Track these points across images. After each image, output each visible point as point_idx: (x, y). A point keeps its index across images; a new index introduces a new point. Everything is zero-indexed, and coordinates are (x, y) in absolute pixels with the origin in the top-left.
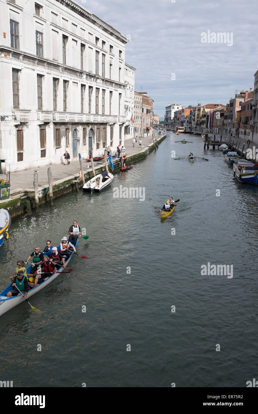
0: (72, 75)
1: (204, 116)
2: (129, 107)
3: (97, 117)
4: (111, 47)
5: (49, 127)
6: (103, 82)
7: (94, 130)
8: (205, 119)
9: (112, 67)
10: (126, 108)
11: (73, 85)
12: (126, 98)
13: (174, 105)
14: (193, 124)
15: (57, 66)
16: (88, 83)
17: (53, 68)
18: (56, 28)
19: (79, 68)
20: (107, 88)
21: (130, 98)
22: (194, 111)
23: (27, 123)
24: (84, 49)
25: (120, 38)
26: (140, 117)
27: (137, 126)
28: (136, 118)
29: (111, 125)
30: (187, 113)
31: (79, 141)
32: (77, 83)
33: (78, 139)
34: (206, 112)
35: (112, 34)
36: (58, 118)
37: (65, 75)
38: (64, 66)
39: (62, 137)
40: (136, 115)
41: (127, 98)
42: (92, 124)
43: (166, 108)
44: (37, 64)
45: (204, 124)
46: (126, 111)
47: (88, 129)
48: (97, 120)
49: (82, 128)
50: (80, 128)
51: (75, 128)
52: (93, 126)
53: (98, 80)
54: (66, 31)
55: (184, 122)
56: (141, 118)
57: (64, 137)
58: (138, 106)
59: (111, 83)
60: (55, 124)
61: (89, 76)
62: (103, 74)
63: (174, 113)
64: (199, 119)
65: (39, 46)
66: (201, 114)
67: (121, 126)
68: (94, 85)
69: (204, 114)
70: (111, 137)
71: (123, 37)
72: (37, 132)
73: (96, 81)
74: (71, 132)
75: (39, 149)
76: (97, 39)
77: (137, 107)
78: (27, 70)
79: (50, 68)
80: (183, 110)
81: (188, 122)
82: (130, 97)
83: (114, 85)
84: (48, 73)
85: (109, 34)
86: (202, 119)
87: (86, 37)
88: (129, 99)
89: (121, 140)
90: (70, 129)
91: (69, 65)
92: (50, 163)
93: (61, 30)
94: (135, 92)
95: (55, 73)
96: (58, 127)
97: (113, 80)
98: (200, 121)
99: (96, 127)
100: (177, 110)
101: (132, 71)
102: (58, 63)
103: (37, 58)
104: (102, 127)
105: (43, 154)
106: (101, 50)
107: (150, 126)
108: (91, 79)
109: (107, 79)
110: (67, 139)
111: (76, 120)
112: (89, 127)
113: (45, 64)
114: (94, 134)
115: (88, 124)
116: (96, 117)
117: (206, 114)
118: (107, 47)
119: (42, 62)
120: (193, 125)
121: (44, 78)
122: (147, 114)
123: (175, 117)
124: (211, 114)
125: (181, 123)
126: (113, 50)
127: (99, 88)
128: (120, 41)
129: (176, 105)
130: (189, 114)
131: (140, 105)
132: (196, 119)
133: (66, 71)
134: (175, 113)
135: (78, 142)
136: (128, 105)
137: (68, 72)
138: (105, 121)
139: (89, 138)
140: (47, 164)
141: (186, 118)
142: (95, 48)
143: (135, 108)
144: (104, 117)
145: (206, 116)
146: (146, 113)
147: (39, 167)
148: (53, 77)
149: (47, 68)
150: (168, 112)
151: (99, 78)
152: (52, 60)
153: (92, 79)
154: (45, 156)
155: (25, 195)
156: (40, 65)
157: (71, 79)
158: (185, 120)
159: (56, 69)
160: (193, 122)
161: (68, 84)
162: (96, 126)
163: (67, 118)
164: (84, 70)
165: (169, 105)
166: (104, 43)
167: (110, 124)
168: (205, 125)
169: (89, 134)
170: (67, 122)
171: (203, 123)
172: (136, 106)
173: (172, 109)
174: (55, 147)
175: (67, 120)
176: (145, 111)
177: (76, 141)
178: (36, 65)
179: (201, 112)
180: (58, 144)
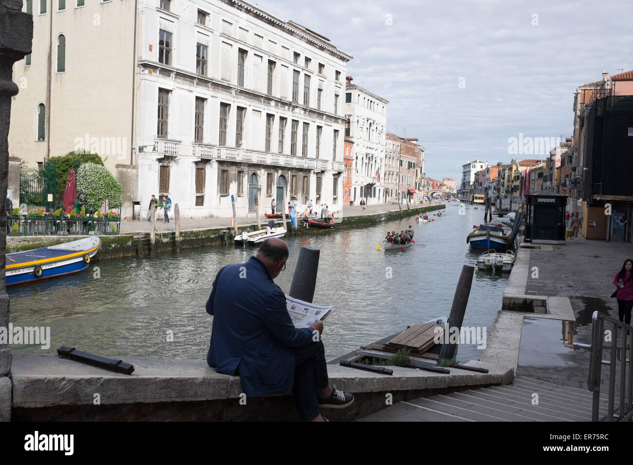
0: (252, 100)
1: (517, 178)
2: (374, 156)
3: (291, 160)
4: (321, 66)
5: (211, 167)
6: (305, 113)
7: (287, 177)
8: (518, 183)
9: (322, 93)
10: (369, 158)
11: (253, 113)
12: (369, 143)
13: (476, 162)
14: (502, 191)
15: (227, 88)
16: (278, 112)
17: (221, 90)
18: (228, 40)
19: (264, 91)
20: (313, 121)
21: (377, 144)
22: (504, 170)
23: (176, 157)
24: (275, 67)
25: (336, 54)
26: (395, 174)
27: (391, 187)
28: (389, 174)
29: (317, 174)
30: (493, 175)
31: (260, 190)
32: (261, 112)
33: (259, 187)
34: (520, 172)
35: (322, 49)
36: (224, 155)
37: (240, 100)
38: (239, 89)
39: (232, 182)
40: (388, 169)
41: (371, 142)
42: (283, 168)
43: (464, 166)
44: (197, 84)
45: (516, 191)
46: (369, 163)
47: (277, 175)
48: (290, 163)
49: (266, 173)
50: (262, 174)
51: (253, 172)
52: (285, 171)
53: (296, 109)
54: (244, 44)
55: (489, 189)
56: (397, 175)
57: (235, 181)
58: (392, 157)
59: (320, 114)
60: (221, 163)
61: (282, 103)
62: (306, 101)
63: (475, 174)
64: (511, 183)
65: (201, 62)
66: (513, 175)
67: (336, 177)
68: (289, 115)
69: (518, 175)
70: (317, 191)
71: (340, 52)
72: (192, 172)
73: (292, 110)
74: (247, 176)
75: (193, 194)
76: (297, 55)
77: (390, 158)
78: (181, 91)
79: (217, 90)
80: (488, 170)
81: (495, 188)
82: (378, 142)
83: (324, 117)
84: (212, 96)
85: (317, 48)
86: (515, 183)
87: (278, 51)
88: (375, 144)
89: (335, 197)
90: (246, 172)
91: (248, 88)
92: (210, 214)
93: (236, 42)
94: (387, 135)
95: (225, 97)
96: (225, 168)
97: (324, 111)
98: (511, 185)
99: (290, 174)
100: (480, 169)
101: (381, 104)
102: (229, 84)
103: (197, 77)
104: (301, 174)
105: (200, 201)
106: (303, 69)
107: (414, 187)
108: (284, 107)
109: (312, 109)
110: (240, 185)
111: (253, 160)
112: (277, 172)
113: (210, 85)
114: (286, 183)
115: (276, 168)
116: (289, 159)
117: (520, 175)
118: (313, 66)
119: (204, 82)
120: (502, 194)
121: (207, 102)
122: (409, 168)
123: (476, 180)
124: (526, 174)
125: (485, 191)
126: (324, 70)
127: (298, 121)
128: (337, 58)
129: (478, 161)
130: (497, 176)
131: (396, 156)
132: (506, 184)
133: (242, 95)
134: (477, 174)
135: (259, 192)
136: (373, 153)
137: (245, 97)
138: (306, 166)
139: (277, 187)
140: (205, 216)
141: (493, 182)
142: (292, 66)
143: (386, 160)
144: (304, 161)
145: (520, 178)
146: (407, 167)
147: (192, 218)
148: (221, 102)
149: (212, 89)
150: (466, 173)
151: (297, 107)
152: (220, 80)
153: (287, 107)
154: (202, 205)
155: (145, 238)
156: (202, 85)
157: (250, 106)
158: (490, 185)
159: (226, 91)
160: (501, 188)
161: (245, 112)
162: (290, 172)
163: (240, 156)
164: (273, 95)
165: (468, 162)
166: (308, 60)
167: (316, 171)
168: (518, 192)
169: (278, 182)
170: (238, 161)
171: (515, 189)
172: (388, 156)
173: (472, 169)
174: (219, 194)
175: (239, 159)
176: (405, 165)
177: (256, 190)
178: (195, 85)
179: (513, 172)
180: (224, 190)
